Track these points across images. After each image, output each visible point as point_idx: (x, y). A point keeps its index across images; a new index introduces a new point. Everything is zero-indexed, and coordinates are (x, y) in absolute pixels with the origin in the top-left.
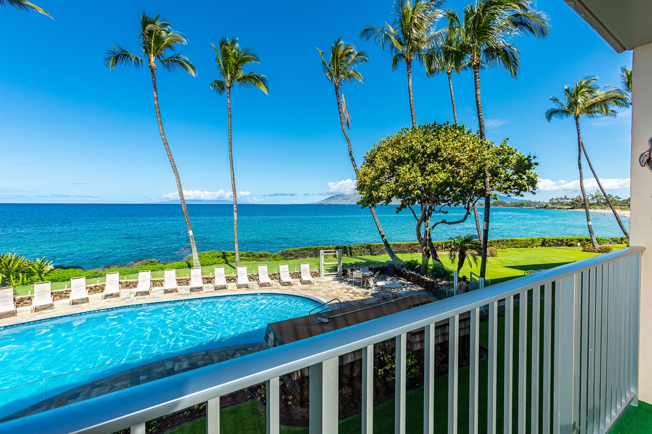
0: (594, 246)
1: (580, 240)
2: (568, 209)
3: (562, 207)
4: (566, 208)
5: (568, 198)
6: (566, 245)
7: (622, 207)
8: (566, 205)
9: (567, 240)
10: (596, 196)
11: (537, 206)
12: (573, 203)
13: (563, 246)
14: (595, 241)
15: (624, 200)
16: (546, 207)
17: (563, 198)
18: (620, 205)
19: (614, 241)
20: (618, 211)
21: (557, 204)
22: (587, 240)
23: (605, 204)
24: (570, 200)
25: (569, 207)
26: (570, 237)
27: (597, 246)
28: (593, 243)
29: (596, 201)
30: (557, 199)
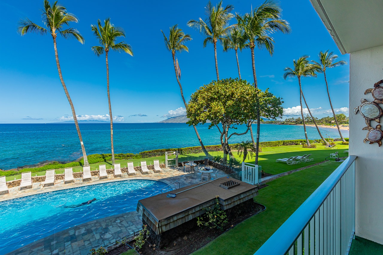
0: (308, 144)
1: (301, 142)
2: (294, 124)
3: (291, 123)
4: (293, 124)
5: (294, 118)
6: (295, 144)
7: (319, 123)
8: (293, 122)
9: (295, 141)
10: (307, 118)
11: (279, 123)
12: (296, 121)
13: (293, 144)
14: (308, 142)
15: (320, 120)
16: (283, 123)
17: (292, 118)
18: (318, 122)
19: (317, 142)
20: (318, 126)
21: (289, 122)
22: (305, 141)
23: (311, 122)
24: (295, 120)
25: (295, 123)
26: (297, 140)
27: (309, 144)
28: (307, 143)
29: (307, 120)
30: (289, 119)
